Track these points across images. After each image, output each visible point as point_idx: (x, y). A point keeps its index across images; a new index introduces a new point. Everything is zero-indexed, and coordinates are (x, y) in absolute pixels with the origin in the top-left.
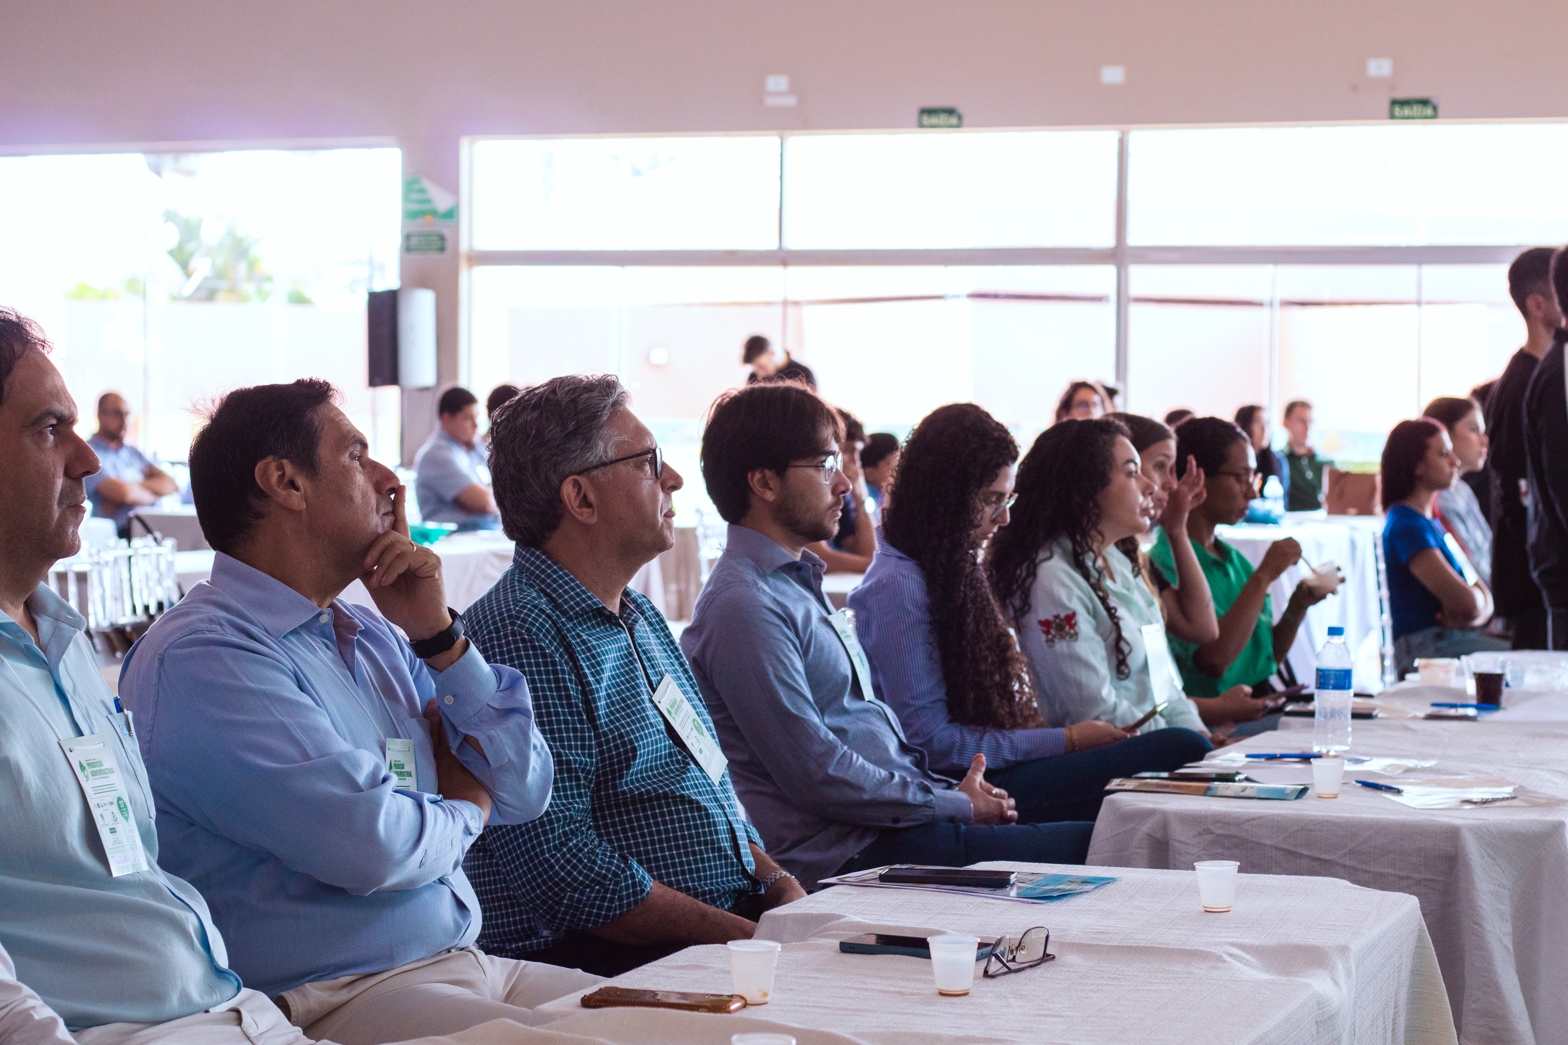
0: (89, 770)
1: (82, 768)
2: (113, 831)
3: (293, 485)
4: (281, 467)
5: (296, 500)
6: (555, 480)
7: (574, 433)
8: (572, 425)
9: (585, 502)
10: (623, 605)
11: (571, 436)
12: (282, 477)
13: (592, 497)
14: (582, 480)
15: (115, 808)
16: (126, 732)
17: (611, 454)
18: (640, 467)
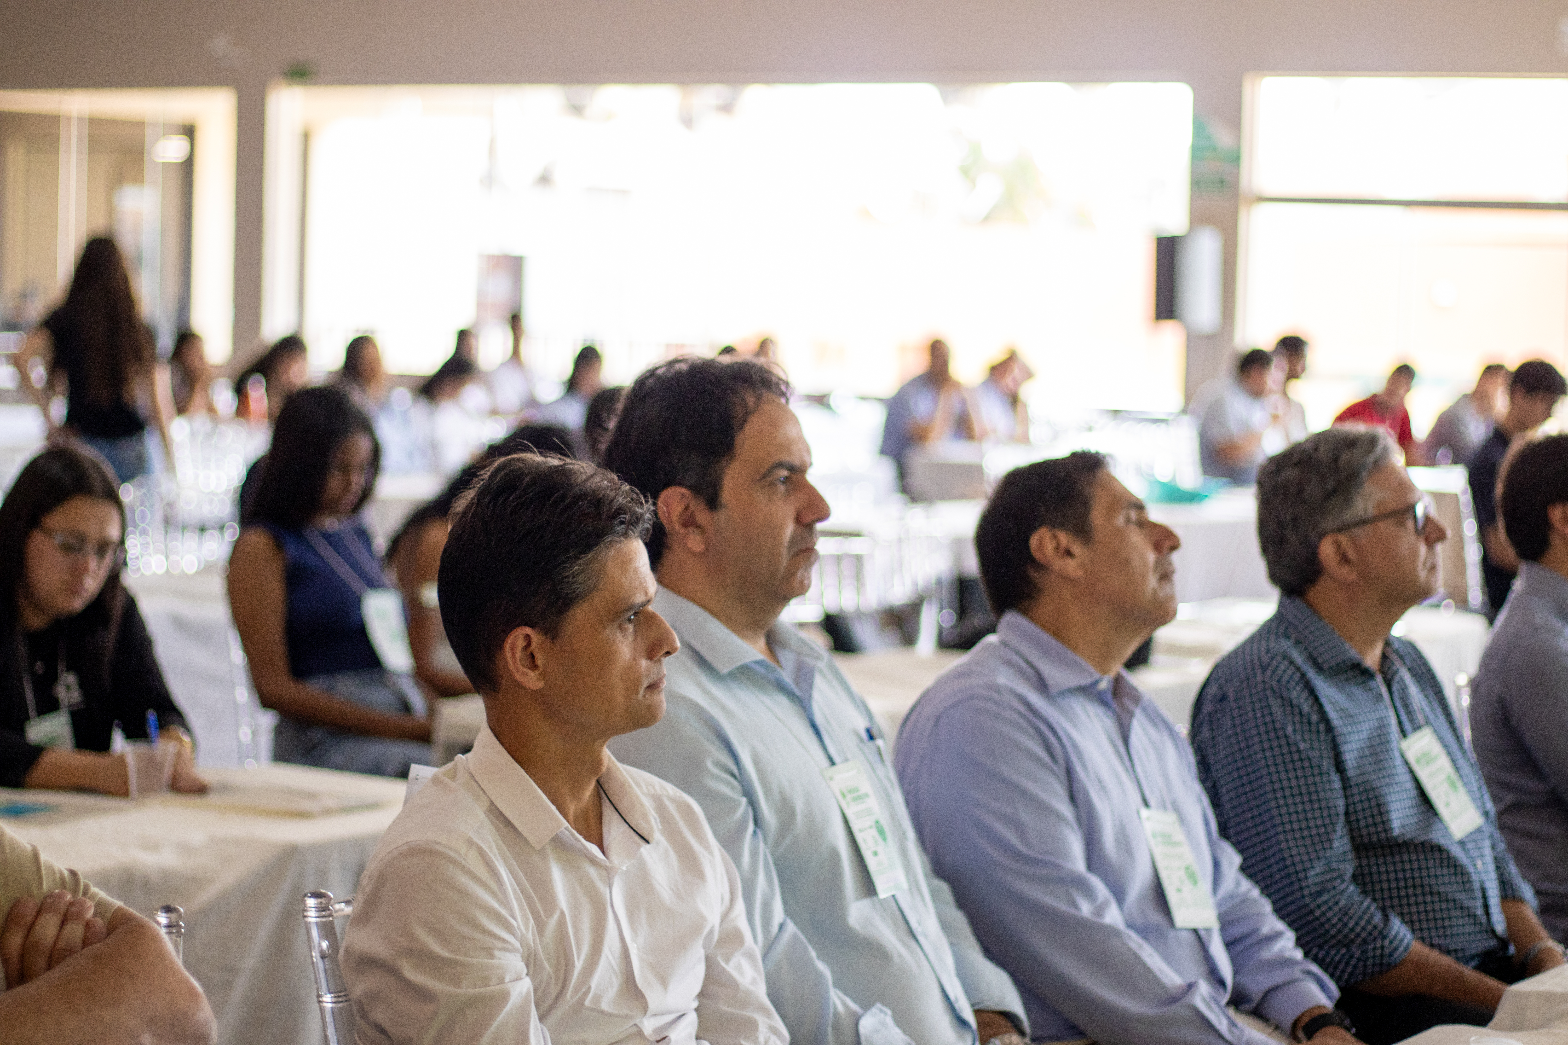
0: (850, 796)
1: (844, 796)
2: (875, 854)
3: (1068, 553)
4: (1055, 538)
5: (1071, 567)
6: (1313, 537)
7: (1334, 491)
8: (1331, 484)
9: (1345, 559)
10: (1384, 657)
11: (1329, 496)
12: (1057, 547)
13: (1351, 554)
14: (1343, 539)
15: (874, 832)
16: (877, 758)
17: (1371, 510)
18: (1402, 524)
